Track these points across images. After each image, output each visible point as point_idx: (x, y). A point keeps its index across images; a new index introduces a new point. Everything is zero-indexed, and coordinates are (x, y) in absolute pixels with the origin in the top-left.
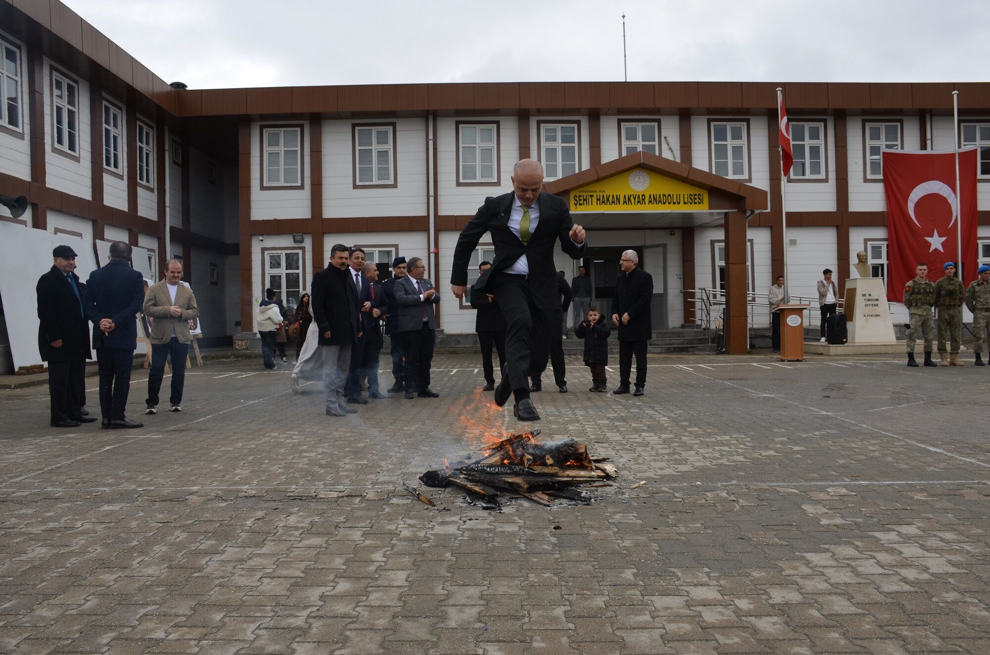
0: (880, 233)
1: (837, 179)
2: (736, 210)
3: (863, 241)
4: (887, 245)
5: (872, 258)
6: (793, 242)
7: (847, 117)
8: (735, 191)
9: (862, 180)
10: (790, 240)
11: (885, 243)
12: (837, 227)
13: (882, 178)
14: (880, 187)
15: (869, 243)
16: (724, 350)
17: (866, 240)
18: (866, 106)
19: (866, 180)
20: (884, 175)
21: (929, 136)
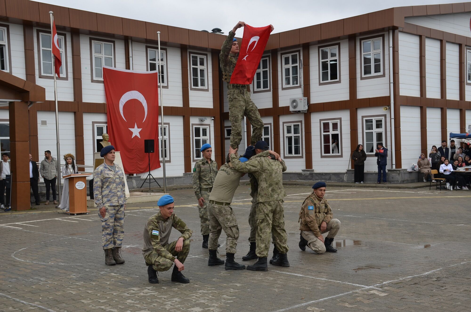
0: (101, 118)
1: (74, 79)
2: (20, 101)
3: (91, 123)
4: (107, 126)
5: (98, 135)
6: (44, 123)
7: (80, 35)
8: (21, 86)
9: (90, 81)
10: (42, 121)
11: (105, 125)
12: (75, 113)
13: (103, 80)
14: (101, 86)
15: (95, 125)
16: (10, 207)
17: (93, 123)
18: (94, 29)
19: (93, 81)
20: (104, 78)
21: (131, 55)
